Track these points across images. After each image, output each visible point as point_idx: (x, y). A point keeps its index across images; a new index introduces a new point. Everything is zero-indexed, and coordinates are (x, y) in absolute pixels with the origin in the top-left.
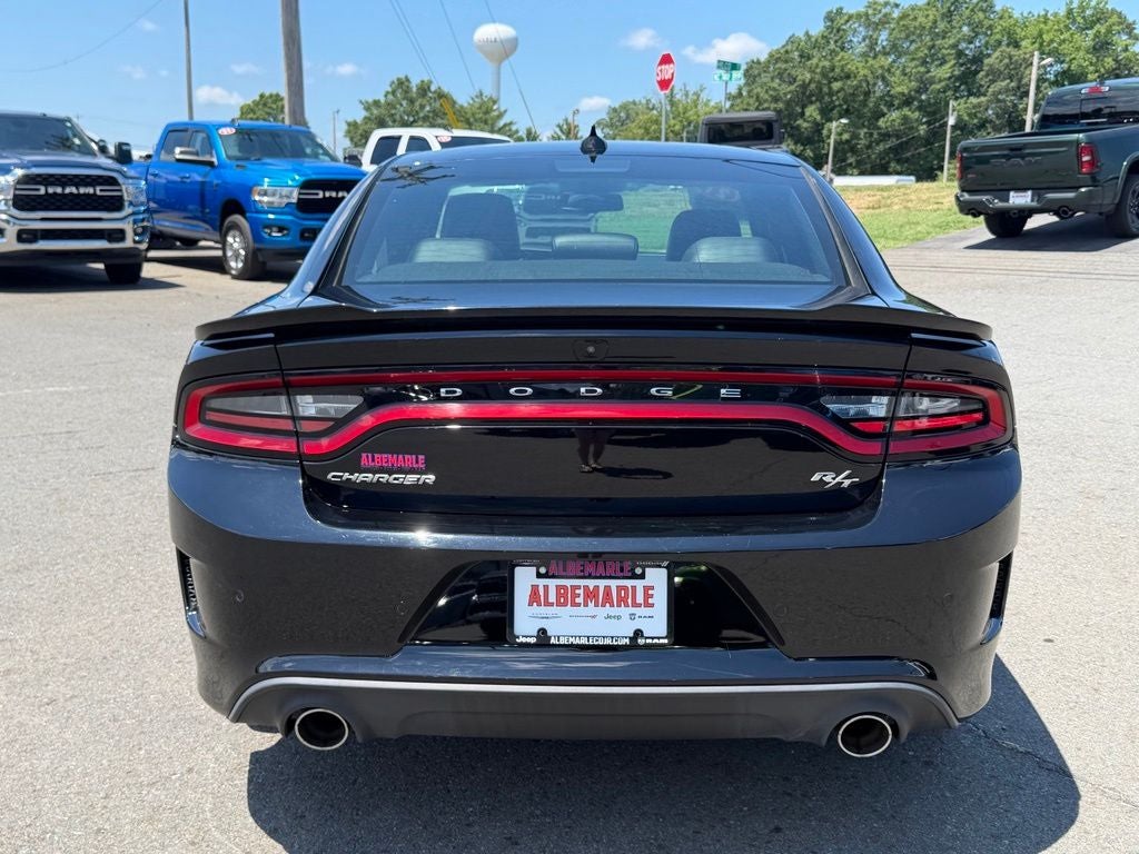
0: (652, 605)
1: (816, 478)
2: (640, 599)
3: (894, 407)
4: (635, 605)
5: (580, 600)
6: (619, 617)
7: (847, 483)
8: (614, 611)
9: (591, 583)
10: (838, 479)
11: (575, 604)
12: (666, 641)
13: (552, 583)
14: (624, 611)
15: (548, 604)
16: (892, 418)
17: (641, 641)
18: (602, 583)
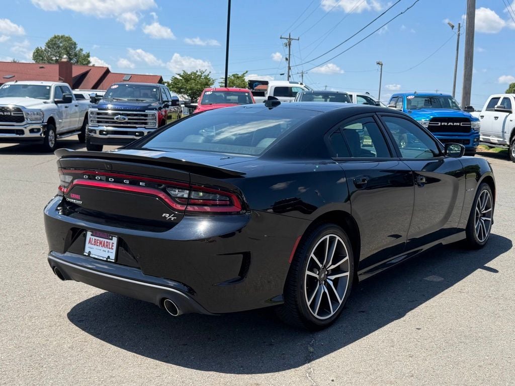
0: (113, 249)
1: (163, 215)
2: (110, 247)
3: (189, 194)
4: (109, 248)
5: (98, 244)
6: (105, 251)
7: (173, 219)
8: (105, 249)
9: (101, 239)
10: (170, 217)
11: (97, 245)
12: (113, 261)
13: (94, 238)
14: (107, 250)
15: (92, 244)
16: (189, 198)
17: (109, 260)
18: (103, 240)
